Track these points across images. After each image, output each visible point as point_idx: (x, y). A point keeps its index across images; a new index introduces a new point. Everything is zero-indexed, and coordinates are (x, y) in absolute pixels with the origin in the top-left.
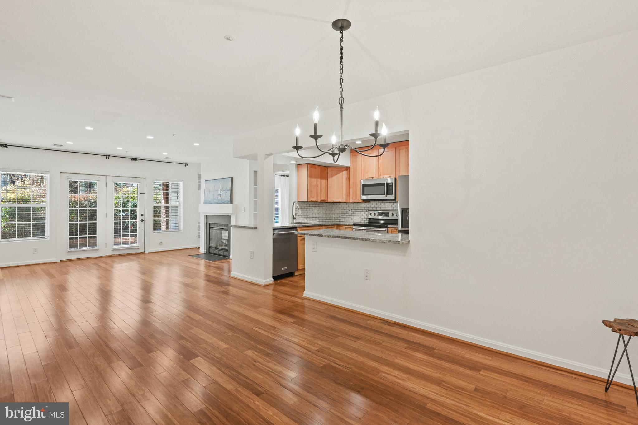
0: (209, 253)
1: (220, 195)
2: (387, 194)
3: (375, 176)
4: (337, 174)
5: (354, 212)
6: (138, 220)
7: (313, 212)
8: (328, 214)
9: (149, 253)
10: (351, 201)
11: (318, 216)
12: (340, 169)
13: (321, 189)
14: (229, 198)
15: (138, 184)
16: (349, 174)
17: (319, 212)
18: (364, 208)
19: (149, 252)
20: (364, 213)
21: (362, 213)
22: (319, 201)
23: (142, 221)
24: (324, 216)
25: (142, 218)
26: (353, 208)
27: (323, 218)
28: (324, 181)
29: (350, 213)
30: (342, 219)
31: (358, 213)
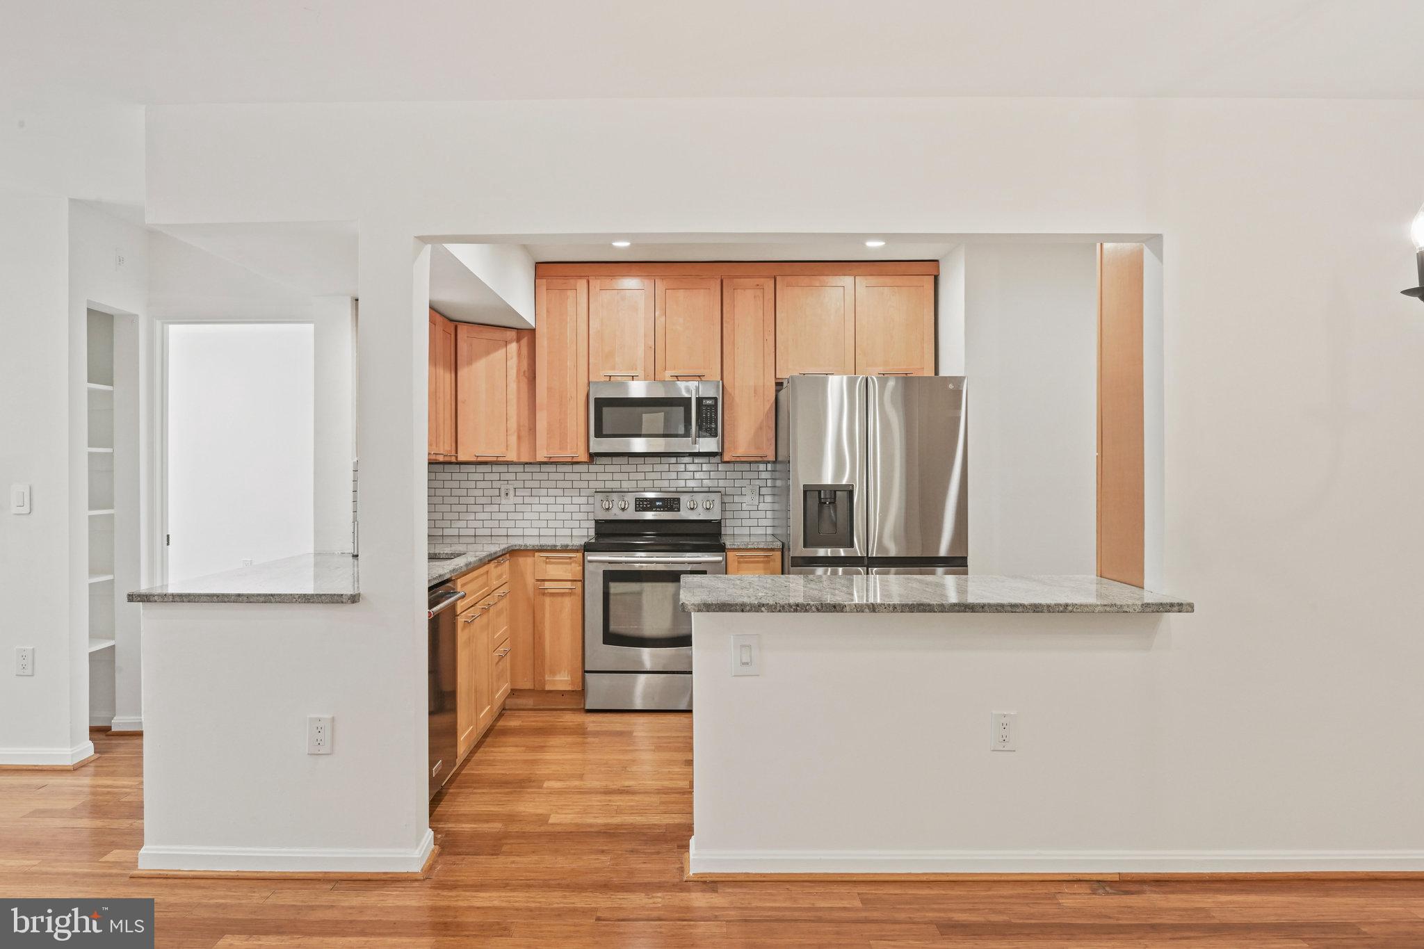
2: (700, 434)
3: (641, 372)
4: (488, 354)
5: (527, 500)
10: (540, 458)
12: (498, 334)
16: (532, 358)
18: (569, 484)
20: (568, 500)
21: (559, 500)
26: (520, 484)
29: (508, 503)
30: (471, 524)
31: (543, 500)
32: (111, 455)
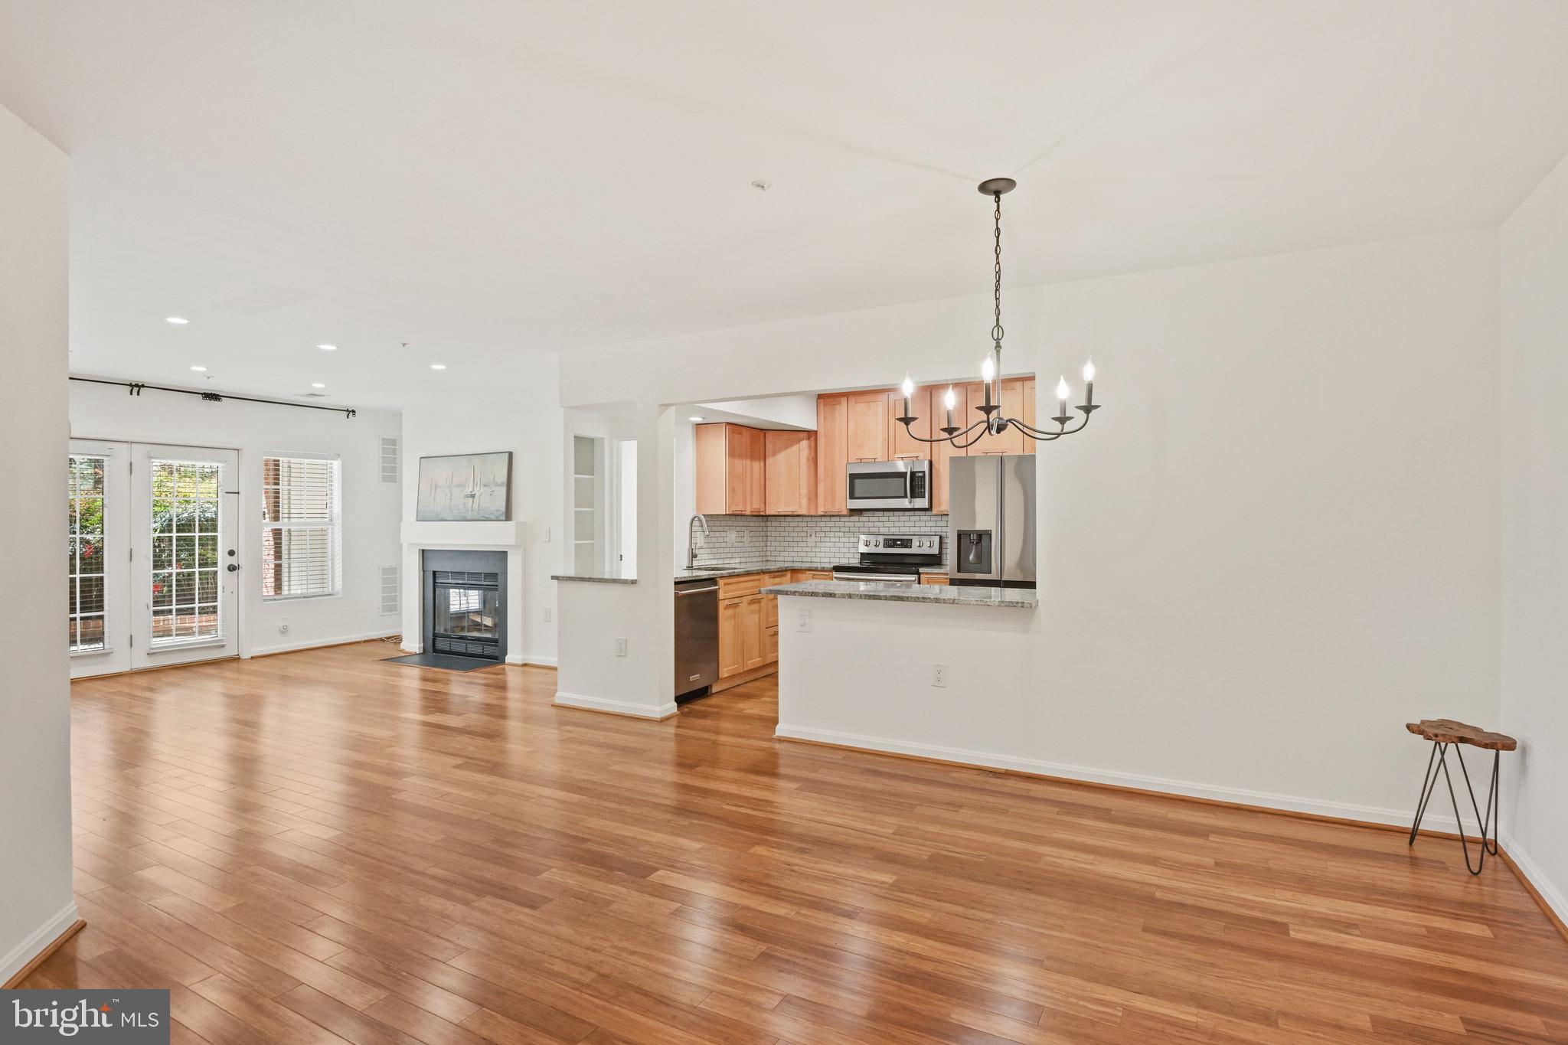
0: (435, 650)
1: (473, 496)
2: (913, 496)
3: (880, 455)
4: (786, 448)
5: (823, 539)
6: (221, 569)
7: (727, 539)
8: (757, 544)
9: (252, 658)
10: (820, 513)
11: (738, 550)
12: (793, 436)
13: (752, 484)
14: (504, 506)
15: (220, 465)
16: (815, 449)
17: (739, 539)
18: (847, 529)
19: (253, 655)
20: (847, 540)
21: (842, 540)
22: (748, 513)
23: (232, 568)
24: (749, 549)
25: (233, 560)
26: (818, 529)
27: (746, 555)
28: (757, 465)
29: (811, 541)
30: (792, 554)
31: (832, 540)
32: (592, 513)
